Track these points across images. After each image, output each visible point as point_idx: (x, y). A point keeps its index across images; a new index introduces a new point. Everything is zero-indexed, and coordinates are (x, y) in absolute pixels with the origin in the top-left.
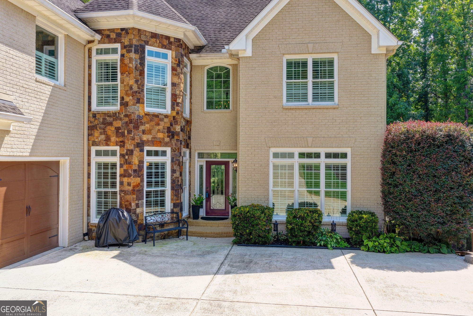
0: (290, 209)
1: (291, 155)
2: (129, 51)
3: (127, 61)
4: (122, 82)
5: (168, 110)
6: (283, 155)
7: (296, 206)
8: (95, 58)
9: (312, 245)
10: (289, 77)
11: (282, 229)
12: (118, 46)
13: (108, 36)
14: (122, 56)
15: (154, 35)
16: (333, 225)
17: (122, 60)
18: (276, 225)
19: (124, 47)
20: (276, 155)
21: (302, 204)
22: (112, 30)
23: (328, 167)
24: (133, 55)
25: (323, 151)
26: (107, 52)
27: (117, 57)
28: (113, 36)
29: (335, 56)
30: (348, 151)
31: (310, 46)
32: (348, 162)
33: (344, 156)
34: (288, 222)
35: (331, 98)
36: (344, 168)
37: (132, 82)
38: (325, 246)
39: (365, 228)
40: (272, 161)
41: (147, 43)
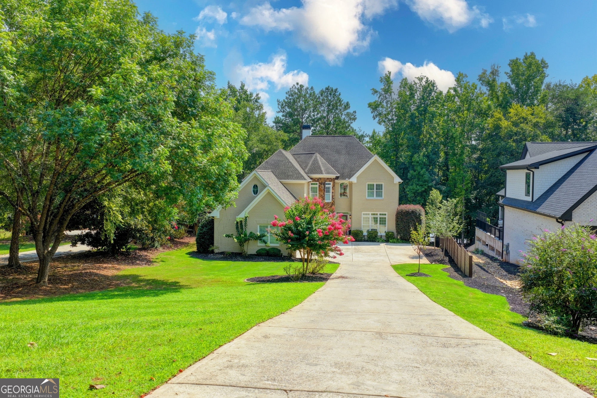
0: (368, 231)
1: (369, 214)
2: (321, 185)
3: (321, 188)
4: (319, 194)
5: (330, 201)
6: (366, 214)
7: (370, 230)
8: (311, 186)
9: (375, 241)
10: (368, 189)
11: (366, 237)
12: (318, 183)
13: (315, 180)
14: (319, 186)
15: (328, 179)
16: (381, 236)
17: (319, 187)
18: (364, 236)
19: (320, 183)
20: (364, 214)
21: (372, 230)
22: (316, 178)
23: (380, 218)
24: (322, 186)
25: (379, 213)
26: (314, 184)
27: (317, 186)
28: (316, 180)
29: (383, 183)
30: (386, 213)
31: (375, 180)
32: (386, 216)
33: (385, 215)
34: (368, 235)
35: (382, 196)
36: (385, 218)
37: (322, 194)
38: (379, 242)
39: (390, 237)
40: (363, 216)
41: (326, 181)
